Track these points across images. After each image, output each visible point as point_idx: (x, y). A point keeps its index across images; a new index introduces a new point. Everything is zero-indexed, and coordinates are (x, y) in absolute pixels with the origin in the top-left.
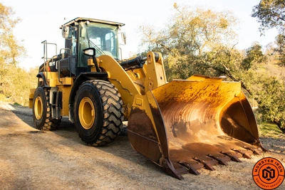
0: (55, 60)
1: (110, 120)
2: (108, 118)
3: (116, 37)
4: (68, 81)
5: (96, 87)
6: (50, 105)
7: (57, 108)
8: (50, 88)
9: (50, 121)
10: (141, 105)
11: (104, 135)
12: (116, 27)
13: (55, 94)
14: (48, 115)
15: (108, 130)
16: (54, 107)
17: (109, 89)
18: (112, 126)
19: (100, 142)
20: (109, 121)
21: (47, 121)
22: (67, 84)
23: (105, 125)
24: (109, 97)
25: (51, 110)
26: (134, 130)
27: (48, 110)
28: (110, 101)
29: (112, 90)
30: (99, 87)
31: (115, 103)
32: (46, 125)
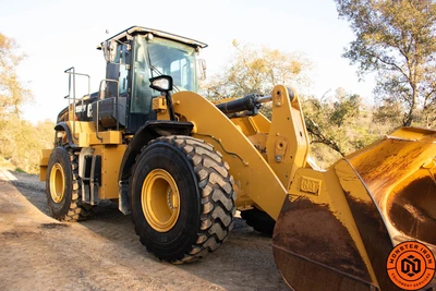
0: (87, 102)
1: (215, 216)
2: (210, 213)
3: (192, 65)
4: (114, 136)
5: (183, 150)
6: (78, 178)
7: (92, 185)
8: (79, 149)
9: (79, 206)
10: (316, 194)
11: (201, 245)
12: (193, 49)
13: (88, 160)
14: (75, 196)
15: (209, 237)
16: (87, 183)
17: (208, 153)
18: (216, 228)
19: (189, 258)
20: (212, 219)
21: (73, 206)
22: (112, 142)
23: (205, 227)
24: (213, 169)
25: (80, 187)
26: (292, 246)
27: (76, 187)
28: (214, 178)
29: (213, 156)
30: (189, 149)
31: (222, 183)
32: (71, 213)
